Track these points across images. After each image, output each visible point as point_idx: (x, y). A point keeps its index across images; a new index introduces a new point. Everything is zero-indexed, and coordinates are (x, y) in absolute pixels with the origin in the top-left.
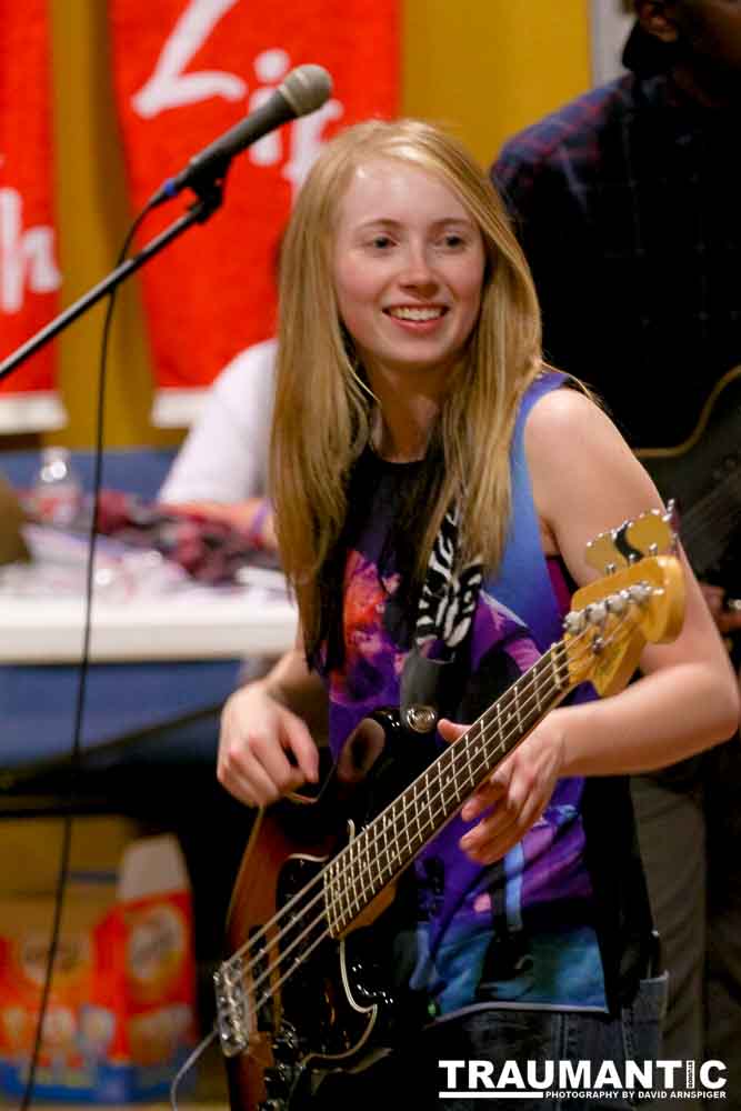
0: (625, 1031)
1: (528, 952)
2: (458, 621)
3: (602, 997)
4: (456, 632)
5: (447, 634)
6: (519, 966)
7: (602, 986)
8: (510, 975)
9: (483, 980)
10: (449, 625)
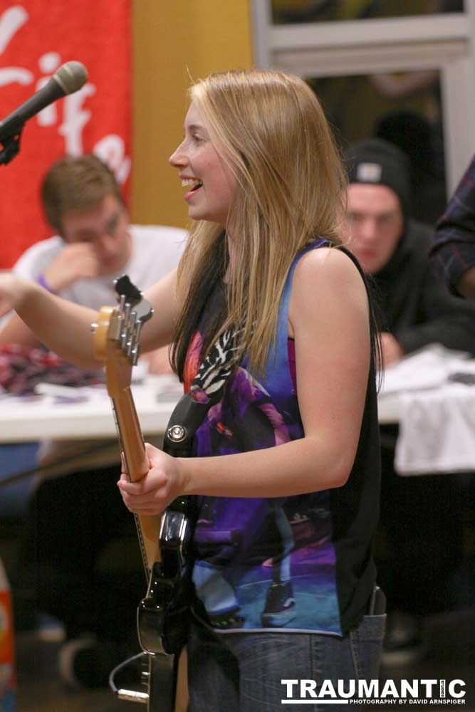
0: (353, 646)
1: (292, 597)
2: (215, 380)
3: (338, 626)
4: (212, 386)
5: (205, 386)
6: (287, 605)
7: (338, 619)
8: (281, 609)
9: (265, 611)
10: (208, 382)
